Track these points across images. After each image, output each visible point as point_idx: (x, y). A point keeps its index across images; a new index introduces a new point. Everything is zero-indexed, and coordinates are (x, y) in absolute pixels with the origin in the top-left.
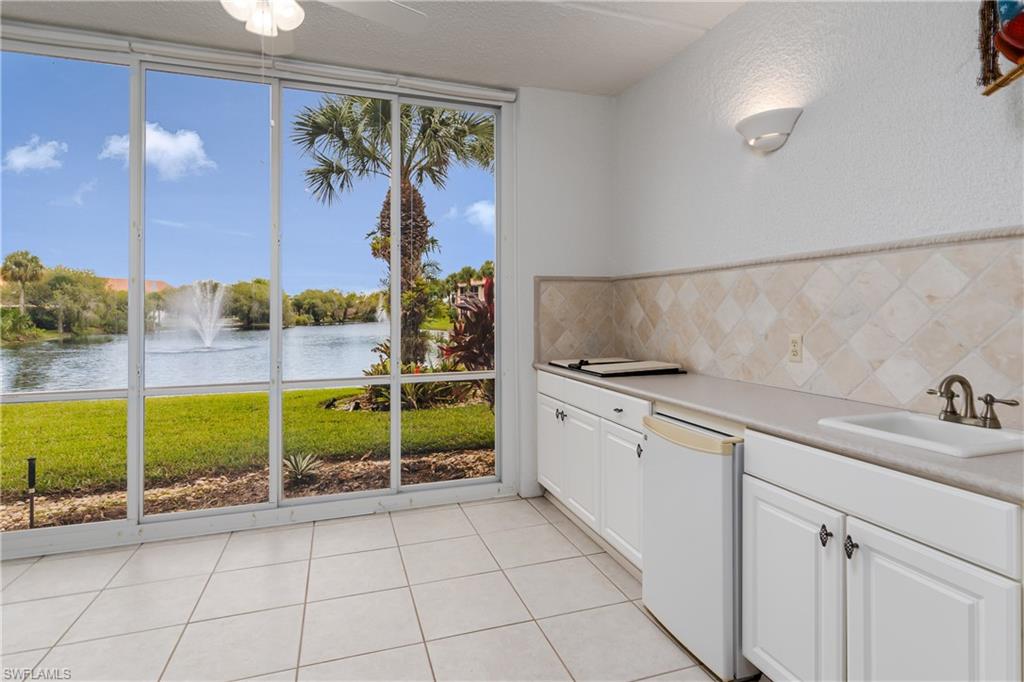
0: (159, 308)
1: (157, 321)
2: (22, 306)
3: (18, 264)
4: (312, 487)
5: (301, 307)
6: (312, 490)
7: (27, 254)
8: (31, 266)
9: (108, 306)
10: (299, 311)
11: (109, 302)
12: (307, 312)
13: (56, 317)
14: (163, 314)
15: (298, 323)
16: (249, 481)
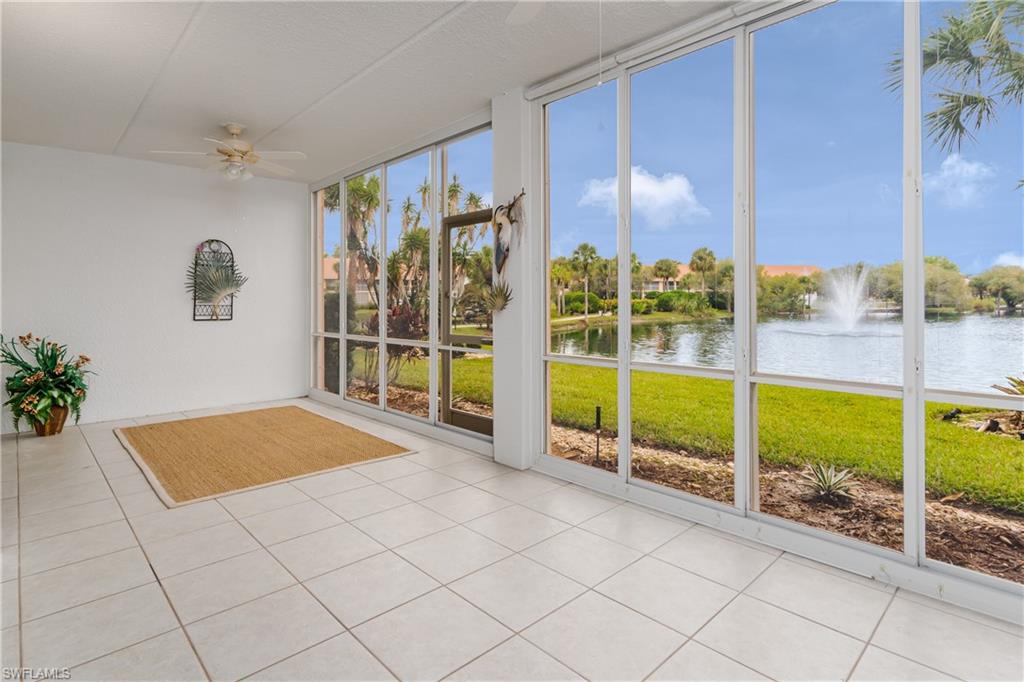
0: (809, 291)
1: (807, 303)
2: (704, 290)
3: (701, 258)
4: (840, 511)
5: (985, 289)
6: (836, 514)
7: (706, 249)
8: (708, 259)
9: (763, 289)
10: (981, 293)
11: (765, 286)
12: (995, 294)
13: (725, 299)
14: (814, 296)
15: (979, 310)
16: (776, 479)
